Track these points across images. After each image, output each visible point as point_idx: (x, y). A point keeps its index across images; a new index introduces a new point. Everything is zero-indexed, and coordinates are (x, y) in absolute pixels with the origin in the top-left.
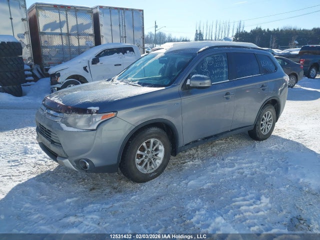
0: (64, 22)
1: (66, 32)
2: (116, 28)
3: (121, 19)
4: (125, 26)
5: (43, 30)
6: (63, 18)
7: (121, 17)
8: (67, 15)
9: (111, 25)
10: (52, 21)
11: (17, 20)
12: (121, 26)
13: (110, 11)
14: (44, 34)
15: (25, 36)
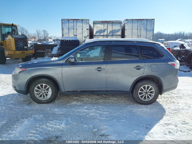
0: (106, 29)
1: (106, 34)
2: (135, 31)
3: (139, 26)
4: (141, 29)
5: (96, 34)
6: (105, 28)
7: (139, 24)
8: (108, 25)
9: (132, 29)
10: (100, 29)
11: (85, 29)
12: (139, 29)
13: (132, 22)
14: (95, 36)
15: (87, 37)
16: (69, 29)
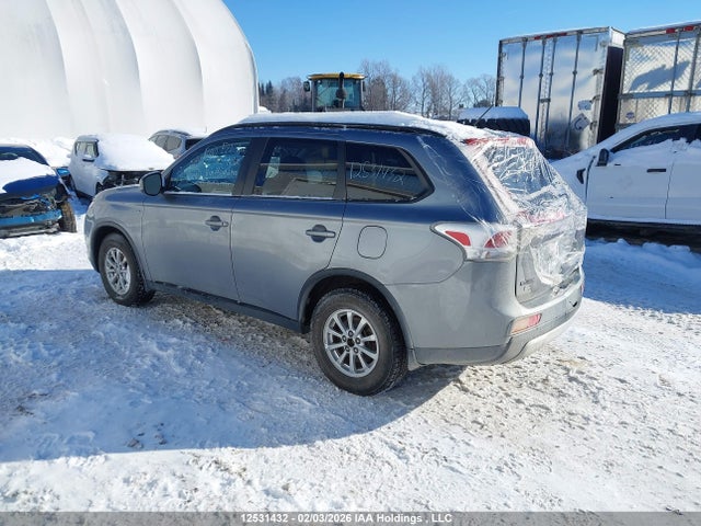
0: (685, 64)
1: (686, 88)
8: (697, 46)
11: (585, 73)
14: (630, 96)
15: (592, 106)
16: (522, 77)
